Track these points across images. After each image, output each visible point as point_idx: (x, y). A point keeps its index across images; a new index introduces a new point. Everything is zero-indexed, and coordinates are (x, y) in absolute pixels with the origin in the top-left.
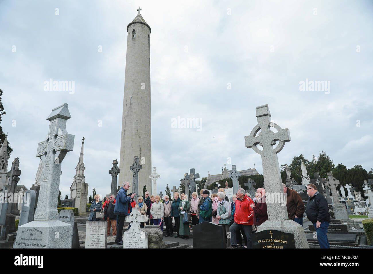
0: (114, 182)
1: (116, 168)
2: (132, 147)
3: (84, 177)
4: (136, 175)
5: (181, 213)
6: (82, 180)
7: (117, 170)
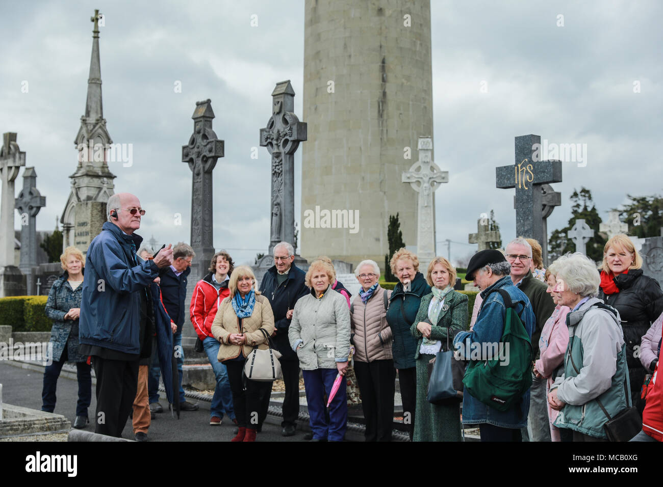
0: (201, 197)
1: (205, 137)
2: (350, 56)
3: (111, 177)
4: (285, 167)
5: (422, 352)
6: (100, 189)
7: (209, 146)
